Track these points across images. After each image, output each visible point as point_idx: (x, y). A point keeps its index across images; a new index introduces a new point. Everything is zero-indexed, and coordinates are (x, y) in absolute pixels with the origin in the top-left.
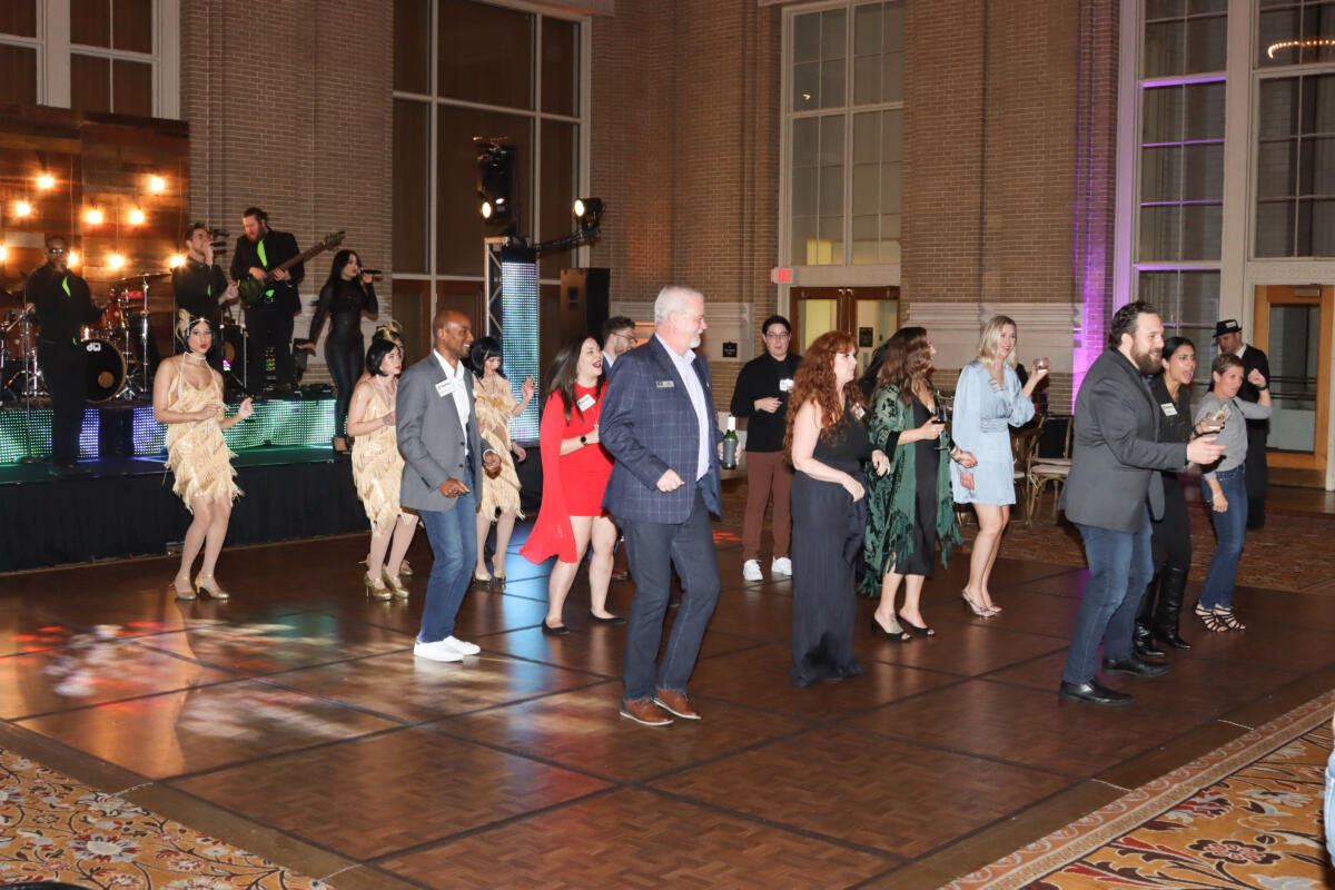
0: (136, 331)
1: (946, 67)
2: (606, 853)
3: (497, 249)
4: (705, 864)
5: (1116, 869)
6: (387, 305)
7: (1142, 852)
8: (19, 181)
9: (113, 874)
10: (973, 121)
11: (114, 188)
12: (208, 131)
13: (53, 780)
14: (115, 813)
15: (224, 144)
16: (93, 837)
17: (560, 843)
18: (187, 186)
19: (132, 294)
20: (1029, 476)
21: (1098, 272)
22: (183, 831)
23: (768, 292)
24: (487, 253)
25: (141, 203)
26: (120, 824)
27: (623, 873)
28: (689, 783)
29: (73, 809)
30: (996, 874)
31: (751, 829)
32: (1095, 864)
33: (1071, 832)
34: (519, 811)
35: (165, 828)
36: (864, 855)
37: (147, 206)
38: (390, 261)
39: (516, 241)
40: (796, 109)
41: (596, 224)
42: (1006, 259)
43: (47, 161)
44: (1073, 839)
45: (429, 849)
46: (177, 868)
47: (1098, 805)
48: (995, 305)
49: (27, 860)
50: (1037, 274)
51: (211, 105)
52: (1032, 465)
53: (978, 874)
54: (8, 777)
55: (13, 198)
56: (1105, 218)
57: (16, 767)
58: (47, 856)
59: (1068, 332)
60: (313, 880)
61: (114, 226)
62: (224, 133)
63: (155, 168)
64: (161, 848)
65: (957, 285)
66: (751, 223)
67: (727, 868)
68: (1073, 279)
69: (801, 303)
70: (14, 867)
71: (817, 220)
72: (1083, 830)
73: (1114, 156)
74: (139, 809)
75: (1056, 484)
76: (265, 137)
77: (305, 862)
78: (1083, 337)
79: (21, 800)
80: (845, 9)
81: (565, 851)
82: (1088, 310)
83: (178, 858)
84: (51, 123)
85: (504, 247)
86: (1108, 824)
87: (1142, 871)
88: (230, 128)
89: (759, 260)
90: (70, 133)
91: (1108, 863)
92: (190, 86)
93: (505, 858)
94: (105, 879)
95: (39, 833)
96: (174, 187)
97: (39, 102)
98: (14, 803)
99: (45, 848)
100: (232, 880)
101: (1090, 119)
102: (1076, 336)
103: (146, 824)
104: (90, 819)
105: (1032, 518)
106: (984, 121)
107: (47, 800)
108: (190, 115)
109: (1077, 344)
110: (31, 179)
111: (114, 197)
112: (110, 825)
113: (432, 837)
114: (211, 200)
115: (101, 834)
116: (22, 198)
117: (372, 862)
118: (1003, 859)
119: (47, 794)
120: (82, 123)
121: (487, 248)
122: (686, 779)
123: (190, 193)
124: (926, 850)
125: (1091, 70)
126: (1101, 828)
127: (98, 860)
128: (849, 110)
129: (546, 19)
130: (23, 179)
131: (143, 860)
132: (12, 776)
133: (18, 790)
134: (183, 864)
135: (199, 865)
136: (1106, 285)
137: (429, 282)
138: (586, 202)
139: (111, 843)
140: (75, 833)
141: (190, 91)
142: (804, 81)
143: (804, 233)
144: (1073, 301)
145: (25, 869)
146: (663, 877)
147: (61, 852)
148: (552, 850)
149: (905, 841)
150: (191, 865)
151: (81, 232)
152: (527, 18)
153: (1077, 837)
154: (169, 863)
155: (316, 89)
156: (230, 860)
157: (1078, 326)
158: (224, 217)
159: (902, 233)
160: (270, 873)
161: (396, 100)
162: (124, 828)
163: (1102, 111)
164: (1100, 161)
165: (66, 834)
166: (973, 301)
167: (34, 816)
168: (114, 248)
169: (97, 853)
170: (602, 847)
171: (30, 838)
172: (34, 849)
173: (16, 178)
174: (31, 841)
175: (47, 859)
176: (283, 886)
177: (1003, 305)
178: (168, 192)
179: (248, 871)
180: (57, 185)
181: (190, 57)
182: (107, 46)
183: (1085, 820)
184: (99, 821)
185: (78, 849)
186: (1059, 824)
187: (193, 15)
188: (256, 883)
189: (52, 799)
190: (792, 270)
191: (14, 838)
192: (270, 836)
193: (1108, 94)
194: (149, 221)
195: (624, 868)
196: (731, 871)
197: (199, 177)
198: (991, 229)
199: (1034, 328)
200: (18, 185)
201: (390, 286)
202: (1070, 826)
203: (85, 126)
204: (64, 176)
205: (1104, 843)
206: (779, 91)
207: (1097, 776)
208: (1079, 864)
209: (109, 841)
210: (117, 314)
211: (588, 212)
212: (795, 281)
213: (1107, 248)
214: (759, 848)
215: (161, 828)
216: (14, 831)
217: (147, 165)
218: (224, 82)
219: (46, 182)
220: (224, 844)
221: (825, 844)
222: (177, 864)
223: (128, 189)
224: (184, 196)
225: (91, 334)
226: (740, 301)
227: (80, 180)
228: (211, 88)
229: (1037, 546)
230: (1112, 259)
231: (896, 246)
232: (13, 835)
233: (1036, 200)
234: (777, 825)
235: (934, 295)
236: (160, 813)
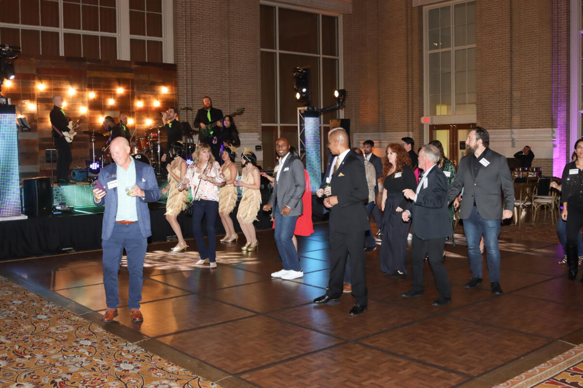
0: (155, 150)
1: (494, 29)
2: (339, 372)
3: (303, 112)
4: (382, 378)
5: (569, 383)
6: (259, 137)
7: (581, 374)
8: (109, 91)
9: (129, 378)
10: (506, 51)
11: (147, 92)
12: (185, 68)
13: (110, 337)
14: (133, 351)
15: (192, 73)
16: (123, 362)
17: (319, 367)
18: (177, 90)
19: (154, 135)
20: (533, 203)
21: (563, 114)
22: (160, 360)
23: (420, 127)
24: (298, 114)
25: (158, 98)
26: (135, 356)
27: (345, 381)
28: (378, 341)
29: (116, 349)
30: (513, 384)
31: (403, 362)
32: (559, 380)
33: (549, 365)
34: (303, 353)
35: (153, 358)
36: (453, 375)
37: (160, 99)
38: (261, 118)
39: (310, 108)
40: (430, 49)
41: (344, 100)
42: (522, 110)
43: (121, 82)
44: (549, 368)
45: (262, 369)
46: (156, 376)
47: (561, 352)
48: (518, 130)
49: (95, 371)
50: (536, 116)
51: (186, 57)
52: (535, 199)
53: (505, 384)
54: (92, 335)
55: (107, 98)
56: (566, 91)
57: (96, 331)
58: (104, 369)
59: (550, 141)
60: (212, 382)
61: (147, 107)
62: (191, 68)
63: (164, 83)
64: (150, 367)
65: (501, 122)
66: (412, 98)
67: (392, 379)
68: (552, 118)
69: (434, 131)
70: (90, 374)
71: (440, 96)
72: (554, 364)
73: (569, 64)
74: (143, 350)
75: (545, 207)
76: (208, 69)
77: (209, 374)
78: (557, 143)
79: (96, 345)
80: (450, 6)
81: (321, 371)
82: (559, 131)
83: (157, 371)
84: (123, 67)
85: (305, 111)
86: (566, 361)
87: (581, 384)
88: (194, 66)
89: (416, 114)
90: (129, 70)
91: (565, 380)
92: (178, 50)
93: (294, 374)
94: (125, 380)
95: (102, 359)
96: (172, 91)
97: (118, 58)
98: (93, 346)
99: (103, 366)
100: (178, 381)
101: (558, 48)
102: (554, 143)
103: (145, 356)
104: (123, 354)
105: (535, 222)
106: (511, 51)
107: (107, 345)
108: (178, 61)
109: (554, 146)
110: (114, 90)
111: (147, 96)
112: (130, 357)
113: (264, 364)
114: (187, 96)
115: (126, 361)
116: (111, 97)
117: (237, 375)
118: (517, 377)
119: (107, 343)
120: (134, 66)
121: (298, 111)
122: (376, 339)
123: (178, 93)
124: (481, 372)
125: (558, 27)
126: (563, 363)
127: (124, 372)
128: (453, 49)
129: (323, 16)
130: (111, 90)
131: (142, 372)
132: (94, 335)
133: (95, 341)
134: (158, 374)
135: (165, 375)
136: (567, 120)
137: (277, 127)
138: (339, 91)
139: (130, 365)
140: (116, 360)
141: (177, 52)
142: (434, 38)
143: (434, 103)
144: (552, 128)
145: (94, 375)
146: (362, 383)
147: (109, 368)
148: (314, 371)
149: (473, 368)
150: (161, 375)
151: (135, 111)
152: (315, 16)
153: (552, 367)
154: (153, 374)
155: (229, 49)
156: (178, 373)
157: (554, 138)
158: (192, 102)
159: (477, 100)
160: (194, 379)
161: (262, 52)
162: (136, 358)
163: (564, 45)
164: (563, 67)
165: (112, 360)
166: (508, 129)
167: (100, 352)
168: (148, 116)
169: (124, 368)
170: (337, 369)
171: (97, 361)
172: (99, 366)
173: (108, 89)
174: (98, 363)
175: (103, 371)
176: (199, 385)
177: (521, 130)
178: (169, 93)
179: (185, 377)
180: (125, 92)
181: (177, 38)
182: (144, 35)
183: (555, 359)
184: (126, 355)
185: (116, 367)
186: (543, 361)
187: (178, 21)
188: (188, 383)
189: (109, 345)
190: (430, 118)
191: (91, 361)
192: (195, 363)
193: (566, 37)
194: (162, 105)
195: (346, 379)
196: (393, 381)
197: (182, 86)
198: (515, 97)
199: (535, 139)
200: (109, 92)
201: (261, 129)
202: (548, 362)
203: (136, 67)
204: (127, 88)
205: (563, 370)
206: (422, 42)
207: (562, 338)
208: (552, 380)
209: (129, 363)
210: (147, 143)
211: (340, 95)
212: (431, 122)
213: (567, 104)
214: (406, 371)
215: (151, 358)
216: (92, 358)
217: (161, 83)
218: (191, 47)
219: (120, 91)
220: (176, 365)
221: (435, 369)
222: (155, 374)
223: (152, 92)
224: (175, 94)
225: (138, 151)
226: (408, 131)
227: (134, 89)
228: (186, 50)
229: (537, 234)
230: (569, 109)
231: (474, 106)
232: (91, 360)
233: (535, 84)
234: (414, 360)
235: (491, 127)
236: (151, 351)
